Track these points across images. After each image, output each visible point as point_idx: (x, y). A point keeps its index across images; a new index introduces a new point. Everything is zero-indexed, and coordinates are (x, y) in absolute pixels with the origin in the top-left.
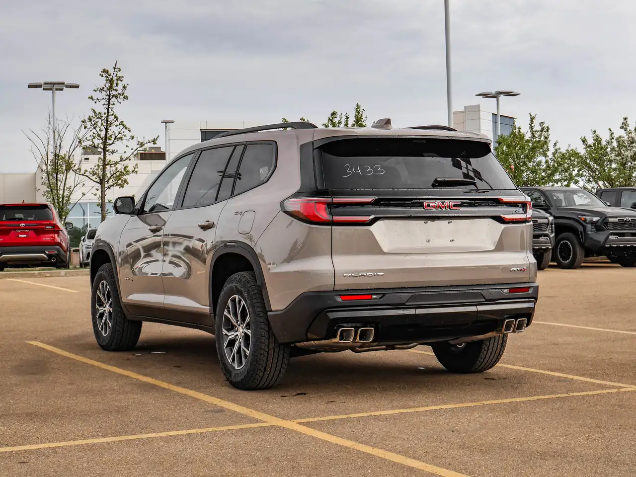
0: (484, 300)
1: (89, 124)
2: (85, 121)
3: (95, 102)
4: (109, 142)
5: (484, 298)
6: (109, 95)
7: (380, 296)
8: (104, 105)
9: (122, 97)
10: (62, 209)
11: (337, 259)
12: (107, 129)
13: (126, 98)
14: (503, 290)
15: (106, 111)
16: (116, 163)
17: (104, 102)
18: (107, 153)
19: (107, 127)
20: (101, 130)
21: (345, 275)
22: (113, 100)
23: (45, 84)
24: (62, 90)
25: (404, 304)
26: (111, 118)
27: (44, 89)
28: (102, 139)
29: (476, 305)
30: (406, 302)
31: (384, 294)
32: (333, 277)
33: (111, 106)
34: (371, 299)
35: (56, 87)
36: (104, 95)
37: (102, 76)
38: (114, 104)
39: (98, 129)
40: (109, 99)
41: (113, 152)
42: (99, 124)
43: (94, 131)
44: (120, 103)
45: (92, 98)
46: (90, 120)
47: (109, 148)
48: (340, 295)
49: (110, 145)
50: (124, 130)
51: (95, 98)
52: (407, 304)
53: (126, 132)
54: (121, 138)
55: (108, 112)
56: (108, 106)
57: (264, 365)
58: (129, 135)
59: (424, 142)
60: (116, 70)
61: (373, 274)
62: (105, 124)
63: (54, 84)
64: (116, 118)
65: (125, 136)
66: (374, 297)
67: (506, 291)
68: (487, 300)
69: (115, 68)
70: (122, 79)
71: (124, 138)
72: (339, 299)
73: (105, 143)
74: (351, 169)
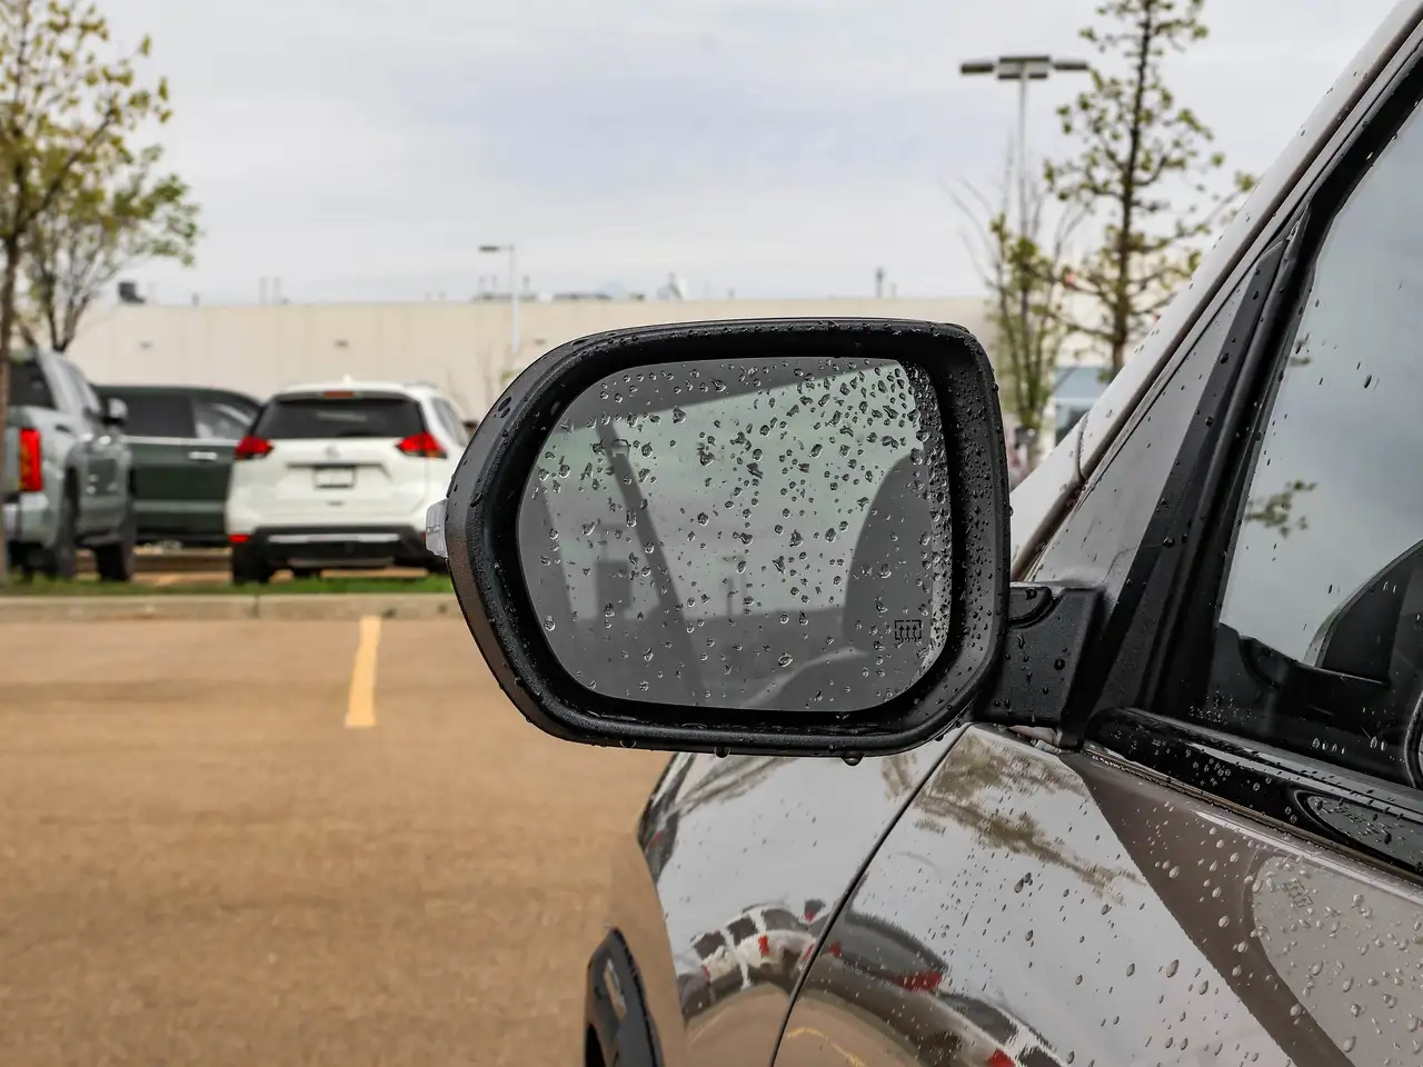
1: (1079, 120)
4: (1140, 175)
6: (1146, 25)
8: (1128, 55)
9: (1187, 32)
12: (1135, 134)
13: (1201, 33)
16: (1163, 243)
17: (1129, 46)
18: (1135, 210)
19: (1136, 127)
20: (1115, 137)
22: (1157, 42)
23: (1004, 60)
24: (1043, 76)
26: (1151, 99)
27: (1003, 77)
28: (1120, 166)
33: (1150, 58)
35: (1031, 68)
36: (1129, 24)
38: (1159, 53)
39: (1107, 134)
40: (1146, 39)
41: (1153, 208)
42: (1111, 116)
43: (1094, 140)
44: (1182, 48)
45: (1090, 35)
46: (1085, 106)
47: (1140, 194)
49: (1146, 184)
50: (1192, 134)
51: (1100, 33)
53: (1198, 142)
54: (1180, 164)
55: (1141, 79)
56: (1143, 60)
58: (1206, 150)
62: (1130, 117)
63: (1022, 61)
64: (1167, 99)
65: (1194, 154)
71: (1191, 162)
73: (1129, 182)
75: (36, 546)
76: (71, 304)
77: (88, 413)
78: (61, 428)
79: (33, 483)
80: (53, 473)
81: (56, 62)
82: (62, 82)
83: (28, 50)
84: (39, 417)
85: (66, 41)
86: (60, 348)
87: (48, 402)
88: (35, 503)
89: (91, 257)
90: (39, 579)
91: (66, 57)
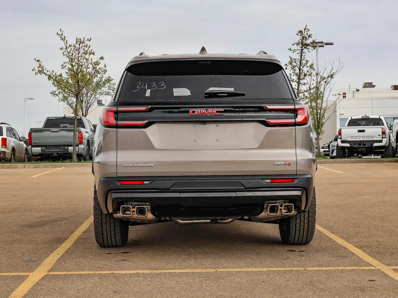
0: (243, 188)
1: (289, 67)
2: (287, 64)
3: (293, 52)
4: (301, 77)
5: (244, 186)
6: (302, 47)
7: (151, 182)
10: (319, 122)
11: (120, 153)
14: (264, 180)
15: (300, 58)
17: (298, 52)
18: (300, 85)
19: (300, 68)
20: (296, 70)
21: (124, 165)
22: (305, 50)
25: (169, 189)
26: (304, 62)
28: (297, 76)
29: (235, 192)
30: (171, 187)
31: (153, 180)
32: (116, 167)
33: (303, 54)
34: (143, 184)
35: (319, 45)
36: (299, 47)
37: (298, 35)
38: (305, 53)
40: (302, 50)
41: (304, 84)
43: (292, 71)
44: (310, 52)
45: (290, 49)
46: (290, 64)
47: (302, 81)
48: (119, 181)
49: (302, 79)
51: (293, 49)
52: (171, 189)
54: (309, 75)
55: (301, 58)
56: (301, 54)
57: (101, 230)
59: (210, 63)
60: (306, 30)
61: (144, 165)
65: (311, 73)
66: (145, 182)
67: (269, 181)
68: (246, 188)
69: (305, 29)
70: (311, 36)
72: (119, 184)
73: (299, 79)
74: (141, 86)
75: (82, 155)
76: (87, 107)
77: (91, 129)
78: (87, 132)
79: (81, 143)
80: (85, 141)
81: (85, 60)
82: (86, 64)
83: (80, 58)
84: (82, 129)
85: (87, 56)
86: (85, 116)
87: (84, 127)
88: (81, 146)
89: (91, 96)
90: (82, 161)
91: (87, 60)
